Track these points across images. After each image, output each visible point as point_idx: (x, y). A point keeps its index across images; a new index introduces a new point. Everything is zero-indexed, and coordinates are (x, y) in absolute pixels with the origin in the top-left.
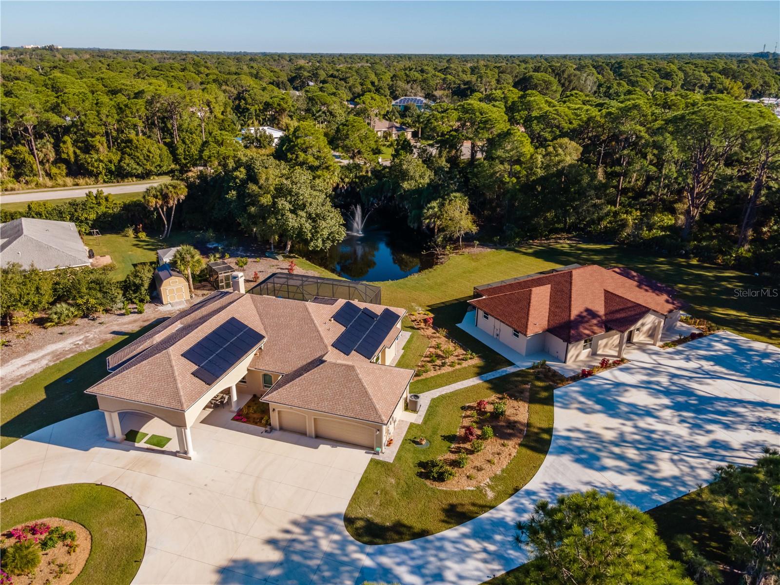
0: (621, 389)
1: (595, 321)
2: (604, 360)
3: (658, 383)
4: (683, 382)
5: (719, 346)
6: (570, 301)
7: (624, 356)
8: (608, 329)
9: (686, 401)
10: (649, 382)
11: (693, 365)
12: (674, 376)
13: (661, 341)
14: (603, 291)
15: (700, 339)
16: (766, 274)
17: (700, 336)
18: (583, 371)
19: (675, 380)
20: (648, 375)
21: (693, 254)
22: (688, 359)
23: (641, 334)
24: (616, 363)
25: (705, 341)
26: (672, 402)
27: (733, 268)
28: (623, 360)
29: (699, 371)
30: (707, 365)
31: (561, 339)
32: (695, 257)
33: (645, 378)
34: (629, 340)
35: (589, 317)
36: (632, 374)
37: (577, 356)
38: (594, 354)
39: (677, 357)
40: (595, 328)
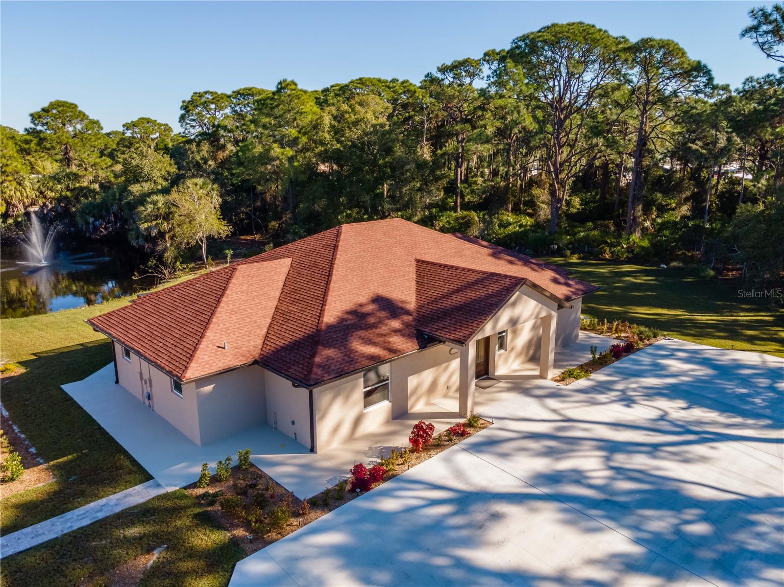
0: (479, 513)
1: (396, 324)
2: (418, 427)
3: (578, 477)
4: (640, 461)
5: (675, 365)
6: (328, 283)
7: (480, 410)
8: (425, 340)
9: (677, 531)
10: (554, 478)
11: (642, 412)
12: (611, 448)
13: (556, 366)
14: (414, 263)
15: (632, 356)
16: (674, 264)
17: (629, 348)
18: (358, 469)
19: (620, 459)
20: (549, 453)
21: (569, 249)
22: (627, 401)
23: (513, 355)
24: (457, 433)
25: (644, 358)
26: (637, 541)
27: (628, 261)
28: (473, 423)
29: (664, 425)
30: (675, 409)
31: (288, 377)
32: (572, 253)
33: (542, 465)
34: (484, 371)
35: (383, 314)
36: (504, 456)
37: (357, 421)
38: (400, 414)
39: (602, 398)
40: (398, 341)
